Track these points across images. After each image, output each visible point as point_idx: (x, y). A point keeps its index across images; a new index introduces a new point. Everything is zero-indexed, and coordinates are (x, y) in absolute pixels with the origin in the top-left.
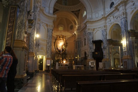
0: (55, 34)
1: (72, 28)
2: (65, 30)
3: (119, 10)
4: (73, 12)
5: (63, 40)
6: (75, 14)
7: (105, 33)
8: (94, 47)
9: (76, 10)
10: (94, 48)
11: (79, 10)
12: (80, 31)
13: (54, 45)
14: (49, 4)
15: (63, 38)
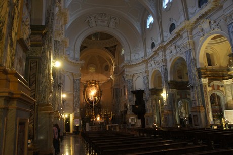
0: (84, 79)
1: (107, 68)
2: (98, 72)
3: (159, 54)
4: (107, 48)
5: (96, 86)
6: (111, 51)
7: (147, 81)
8: (135, 98)
9: (111, 45)
10: (135, 100)
11: (116, 46)
12: (118, 75)
13: (84, 94)
14: (73, 46)
15: (95, 83)
